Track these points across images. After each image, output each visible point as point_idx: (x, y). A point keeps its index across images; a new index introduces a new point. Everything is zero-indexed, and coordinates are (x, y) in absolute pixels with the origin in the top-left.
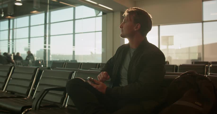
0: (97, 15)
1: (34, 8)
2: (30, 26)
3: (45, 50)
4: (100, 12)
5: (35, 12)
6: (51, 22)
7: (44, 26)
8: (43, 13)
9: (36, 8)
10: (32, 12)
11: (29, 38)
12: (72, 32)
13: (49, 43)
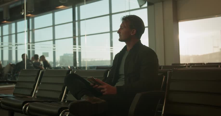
0: (140, 6)
1: (61, 2)
2: (54, 26)
3: (75, 53)
4: (145, 3)
5: (62, 7)
6: (81, 19)
7: (72, 24)
8: (71, 8)
9: (62, 2)
10: (57, 8)
11: (54, 40)
12: (109, 30)
13: (80, 44)
